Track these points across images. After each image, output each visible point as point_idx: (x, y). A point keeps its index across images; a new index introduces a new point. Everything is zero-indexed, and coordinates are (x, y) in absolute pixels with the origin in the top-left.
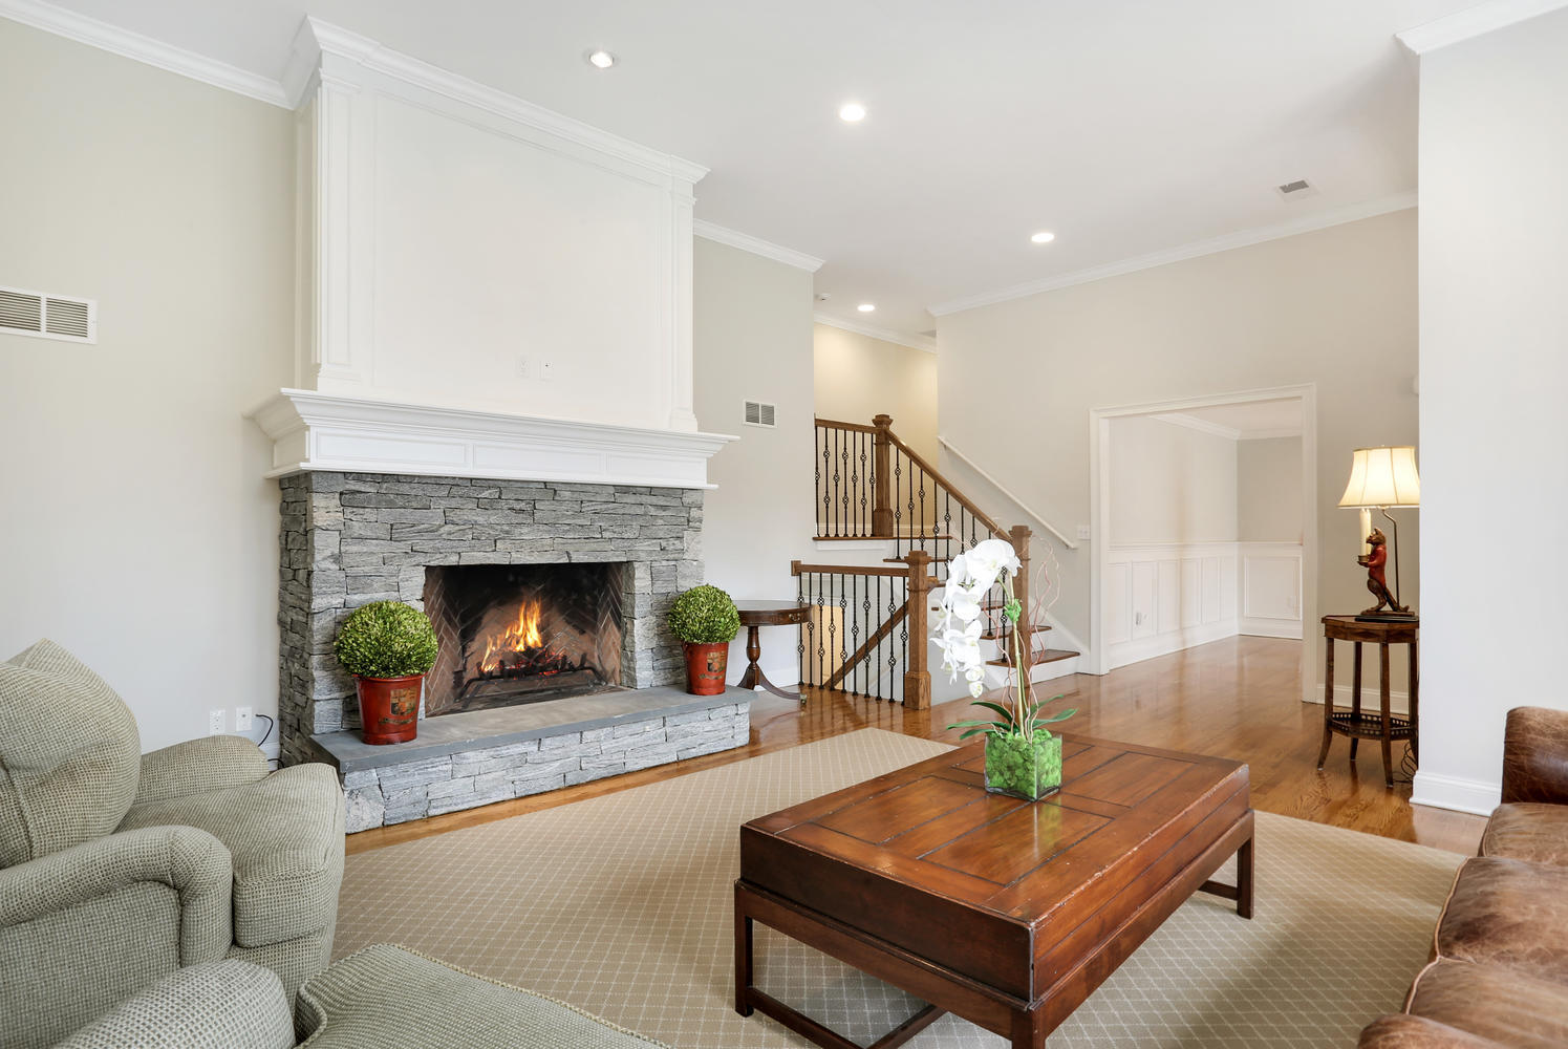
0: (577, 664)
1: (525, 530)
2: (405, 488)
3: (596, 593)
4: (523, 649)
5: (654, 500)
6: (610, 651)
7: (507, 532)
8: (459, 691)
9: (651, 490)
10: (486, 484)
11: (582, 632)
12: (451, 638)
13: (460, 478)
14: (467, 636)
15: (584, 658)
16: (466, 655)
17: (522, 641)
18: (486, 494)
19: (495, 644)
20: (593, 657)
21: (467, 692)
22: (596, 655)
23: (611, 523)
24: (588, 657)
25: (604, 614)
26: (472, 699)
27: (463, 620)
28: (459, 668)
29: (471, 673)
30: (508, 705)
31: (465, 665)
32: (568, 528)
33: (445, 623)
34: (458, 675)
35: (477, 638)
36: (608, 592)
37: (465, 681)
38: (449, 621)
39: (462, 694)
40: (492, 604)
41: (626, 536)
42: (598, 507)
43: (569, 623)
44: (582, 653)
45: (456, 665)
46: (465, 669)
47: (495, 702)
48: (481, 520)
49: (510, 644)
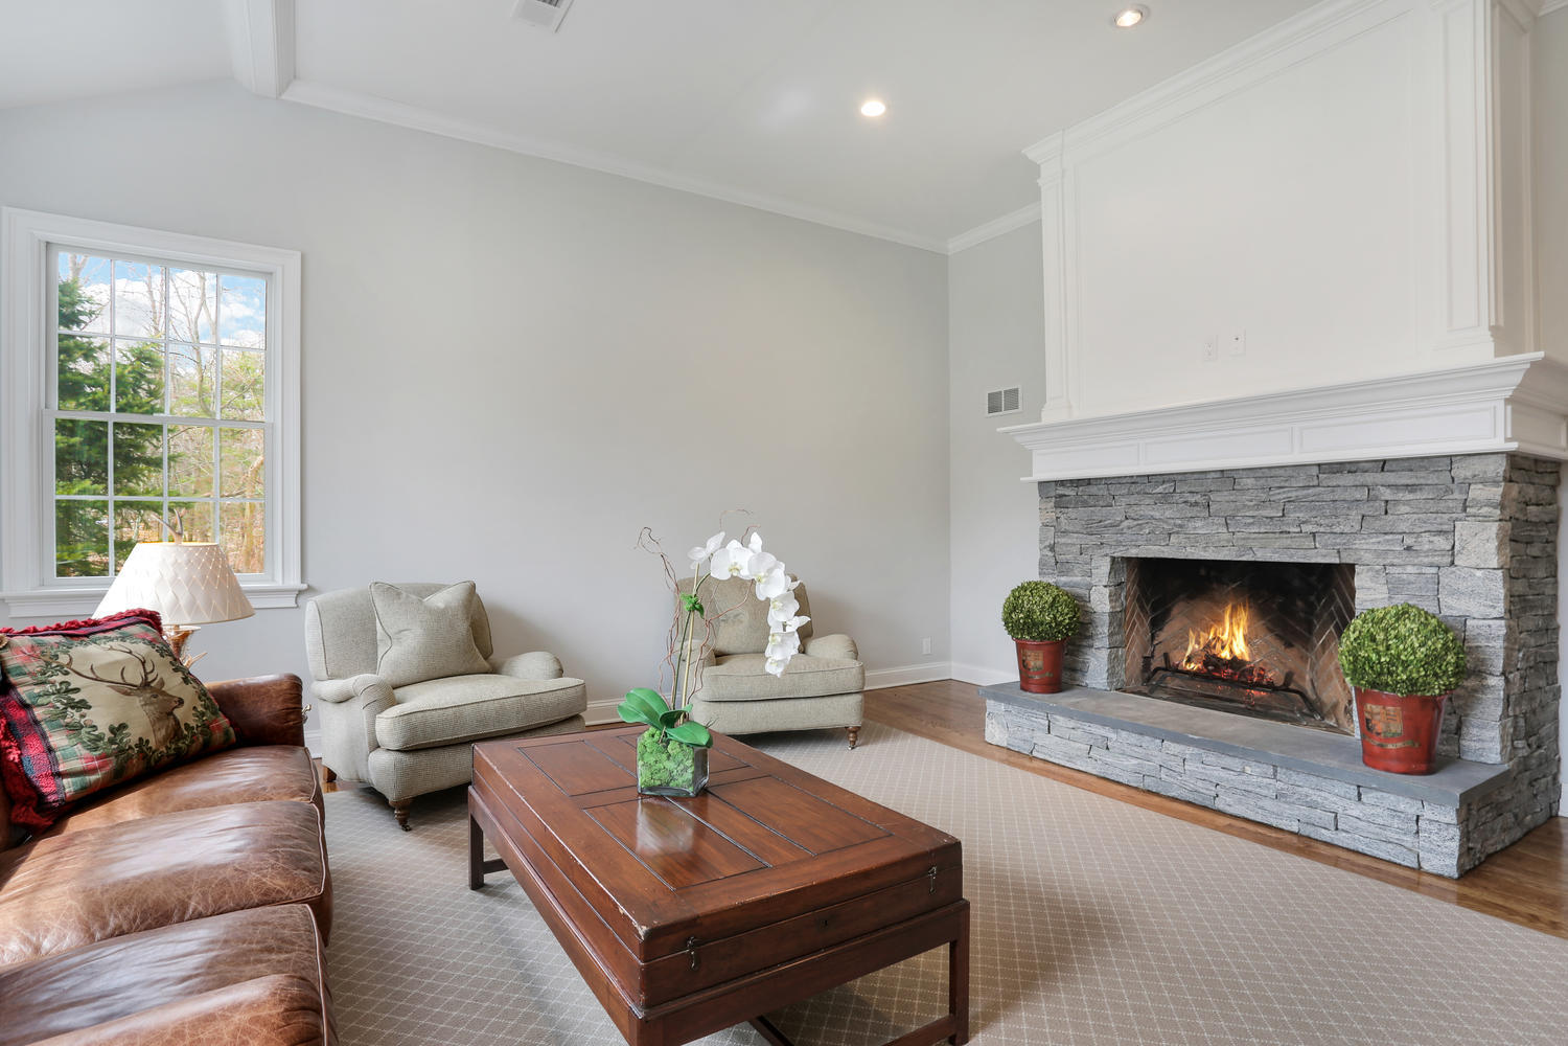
0: (1279, 682)
1: (1199, 524)
2: (1093, 489)
3: (1312, 598)
4: (1229, 658)
5: (1391, 478)
6: (1330, 678)
7: (1181, 526)
8: (1146, 675)
9: (1383, 465)
10: (1161, 479)
11: (1289, 645)
12: (1142, 624)
13: (1138, 476)
14: (1157, 624)
15: (1289, 677)
16: (1156, 642)
17: (1227, 647)
18: (1160, 489)
19: (1198, 643)
20: (1304, 679)
21: (1155, 677)
22: (1307, 678)
23: (1314, 513)
24: (1295, 677)
25: (1325, 627)
26: (1157, 687)
27: (1154, 609)
28: (1148, 654)
29: (1158, 662)
30: (1192, 704)
31: (1153, 652)
32: (1251, 520)
33: (1138, 610)
34: (1147, 660)
35: (1166, 629)
36: (1332, 600)
37: (1152, 668)
38: (1142, 608)
39: (1149, 680)
40: (1181, 596)
41: (1337, 530)
42: (1294, 494)
43: (1271, 631)
44: (1287, 670)
45: (1146, 650)
46: (1153, 656)
47: (1180, 697)
48: (1157, 515)
49: (1214, 647)
